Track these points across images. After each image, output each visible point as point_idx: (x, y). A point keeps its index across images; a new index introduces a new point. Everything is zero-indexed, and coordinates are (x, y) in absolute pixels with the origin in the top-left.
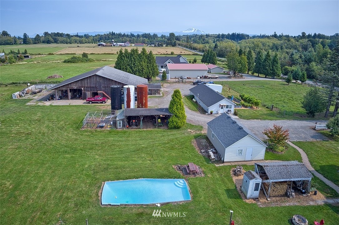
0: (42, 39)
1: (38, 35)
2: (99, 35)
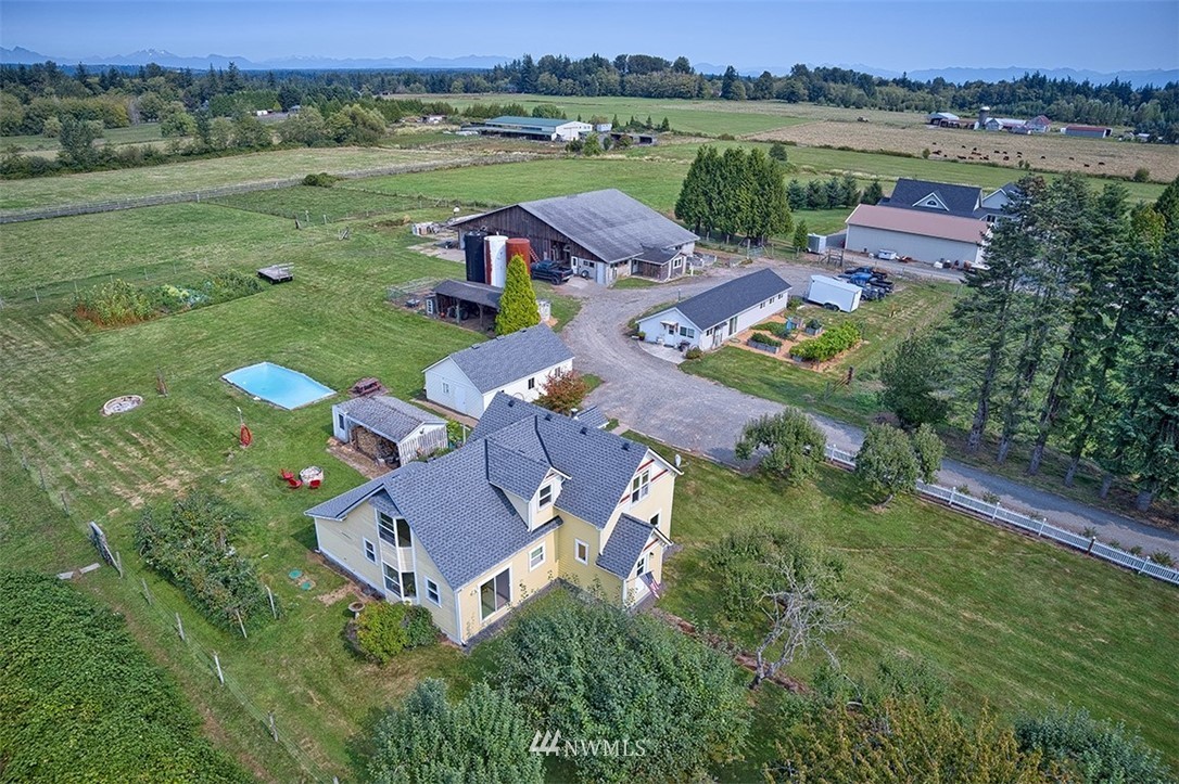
0: (776, 86)
1: (766, 74)
2: (980, 84)
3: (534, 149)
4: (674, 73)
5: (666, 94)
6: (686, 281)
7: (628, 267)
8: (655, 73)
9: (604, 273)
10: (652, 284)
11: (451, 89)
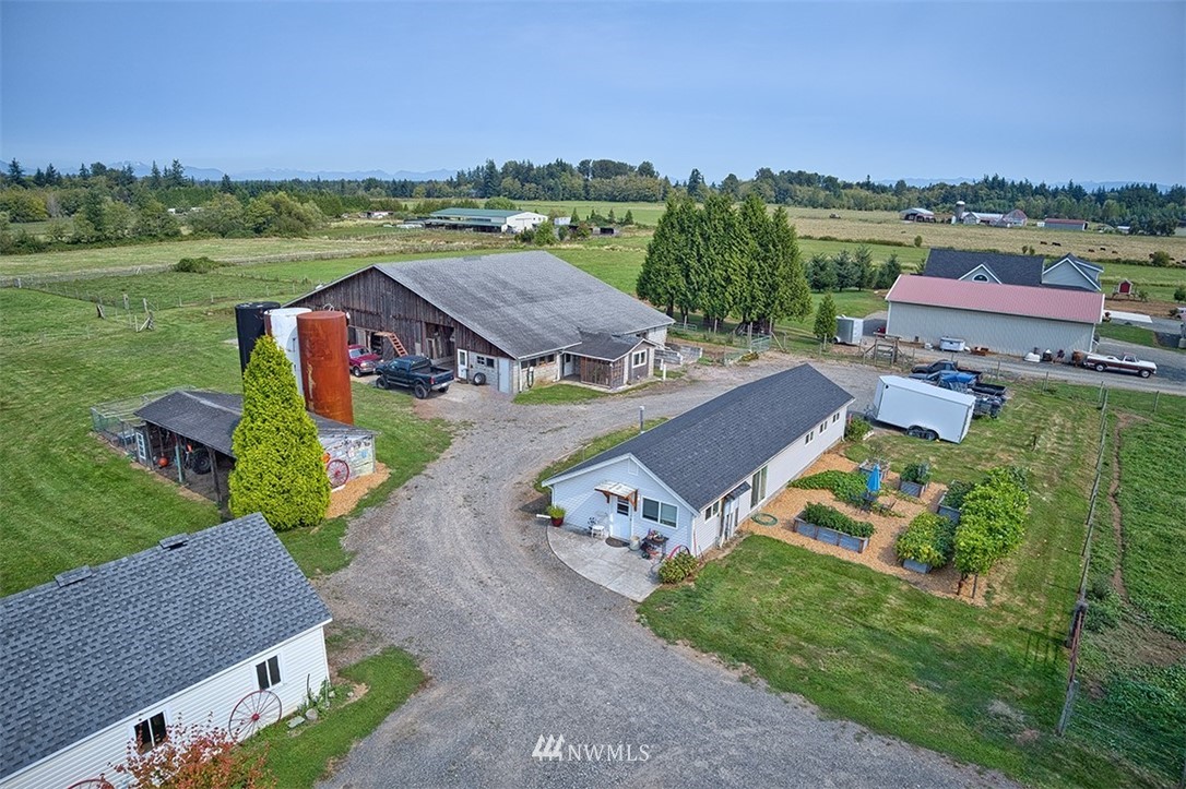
0: (742, 189)
1: (732, 177)
2: (942, 186)
3: (480, 239)
4: (639, 177)
5: (631, 197)
6: (654, 388)
7: (556, 365)
8: (619, 177)
9: (510, 375)
10: (595, 395)
11: (413, 194)
